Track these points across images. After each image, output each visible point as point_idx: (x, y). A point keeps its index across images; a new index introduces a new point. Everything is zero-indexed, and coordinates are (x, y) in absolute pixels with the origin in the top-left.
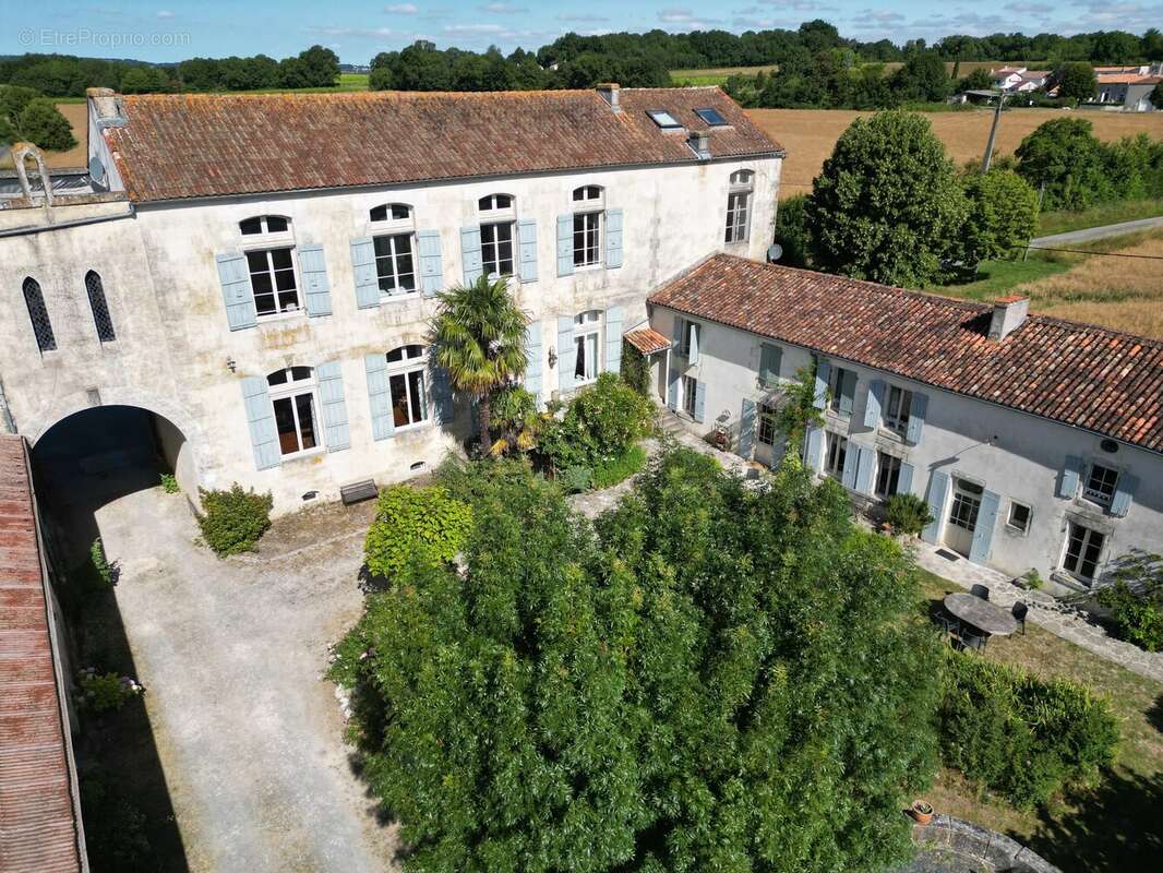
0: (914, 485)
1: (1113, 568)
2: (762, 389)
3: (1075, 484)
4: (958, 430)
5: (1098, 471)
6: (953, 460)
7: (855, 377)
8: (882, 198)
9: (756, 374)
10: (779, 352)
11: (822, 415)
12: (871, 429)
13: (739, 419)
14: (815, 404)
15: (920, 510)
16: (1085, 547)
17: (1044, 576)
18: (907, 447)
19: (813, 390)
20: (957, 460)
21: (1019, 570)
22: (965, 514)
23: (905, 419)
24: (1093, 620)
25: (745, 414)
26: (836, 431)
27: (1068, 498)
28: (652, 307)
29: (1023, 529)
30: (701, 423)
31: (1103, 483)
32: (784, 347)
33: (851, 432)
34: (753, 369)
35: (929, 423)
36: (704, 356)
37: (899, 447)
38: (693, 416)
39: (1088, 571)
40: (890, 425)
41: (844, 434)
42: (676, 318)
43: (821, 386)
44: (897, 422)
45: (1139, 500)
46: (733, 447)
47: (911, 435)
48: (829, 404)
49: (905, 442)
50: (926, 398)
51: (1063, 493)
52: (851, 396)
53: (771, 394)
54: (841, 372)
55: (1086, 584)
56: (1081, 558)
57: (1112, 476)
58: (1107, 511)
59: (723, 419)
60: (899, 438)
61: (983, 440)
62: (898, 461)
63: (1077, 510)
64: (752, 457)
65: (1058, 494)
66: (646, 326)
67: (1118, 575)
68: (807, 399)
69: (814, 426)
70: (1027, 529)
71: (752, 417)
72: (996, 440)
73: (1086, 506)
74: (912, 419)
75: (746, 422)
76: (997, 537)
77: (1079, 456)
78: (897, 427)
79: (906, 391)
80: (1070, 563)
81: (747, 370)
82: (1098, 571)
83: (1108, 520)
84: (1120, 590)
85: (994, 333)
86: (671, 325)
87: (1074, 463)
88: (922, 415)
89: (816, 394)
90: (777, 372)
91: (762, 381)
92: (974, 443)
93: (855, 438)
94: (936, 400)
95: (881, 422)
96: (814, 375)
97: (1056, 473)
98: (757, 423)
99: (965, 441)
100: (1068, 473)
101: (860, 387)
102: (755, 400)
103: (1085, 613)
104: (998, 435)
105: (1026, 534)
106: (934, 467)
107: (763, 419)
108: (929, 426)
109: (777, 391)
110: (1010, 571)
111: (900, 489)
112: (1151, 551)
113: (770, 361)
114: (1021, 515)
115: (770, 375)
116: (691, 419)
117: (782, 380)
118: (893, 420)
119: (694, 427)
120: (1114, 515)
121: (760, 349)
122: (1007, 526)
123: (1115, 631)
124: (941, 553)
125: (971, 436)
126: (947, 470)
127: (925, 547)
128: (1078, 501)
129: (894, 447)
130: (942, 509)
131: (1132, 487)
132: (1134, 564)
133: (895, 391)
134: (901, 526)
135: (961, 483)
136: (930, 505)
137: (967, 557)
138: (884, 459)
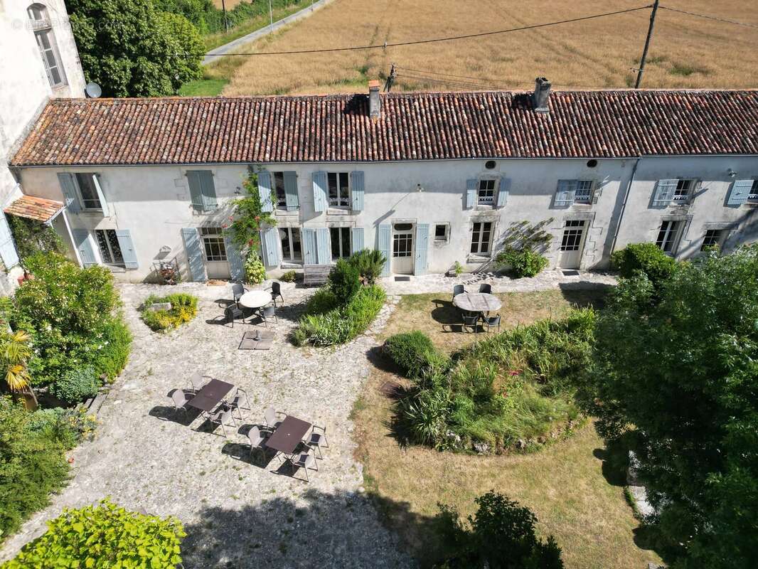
0: (364, 242)
1: (502, 240)
2: (200, 214)
3: (473, 195)
4: (391, 190)
5: (483, 184)
6: (391, 212)
7: (294, 176)
8: (120, 36)
9: (190, 202)
10: (210, 175)
11: (272, 217)
12: (321, 213)
13: (182, 249)
14: (264, 209)
15: (376, 257)
16: (482, 232)
17: (463, 263)
18: (354, 217)
19: (258, 198)
20: (394, 211)
21: (447, 267)
22: (404, 247)
23: (345, 195)
24: (500, 274)
25: (187, 244)
26: (288, 225)
27: (471, 208)
28: (17, 170)
29: (446, 240)
30: (136, 269)
31: (487, 190)
32: (213, 169)
33: (302, 221)
34: (183, 199)
35: (370, 192)
36: (115, 204)
37: (347, 218)
38: (124, 267)
39: (485, 248)
40: (334, 204)
41: (296, 225)
42: (58, 174)
43: (264, 193)
44: (339, 200)
45: (512, 193)
46: (182, 277)
47: (355, 206)
48: (275, 206)
49: (351, 212)
50: (362, 174)
51: (468, 206)
52: (295, 192)
53: (211, 216)
54: (279, 175)
55: (487, 256)
56: (480, 243)
57: (492, 183)
58: (495, 206)
59: (161, 256)
60: (346, 212)
61: (410, 191)
62: (346, 231)
63: (477, 213)
64: (207, 277)
65: (465, 208)
66: (18, 194)
67: (506, 242)
68: (253, 208)
69: (266, 229)
70: (448, 239)
71: (196, 243)
72: (418, 187)
73: (482, 209)
74: (354, 195)
75: (190, 251)
76: (431, 251)
77: (474, 178)
78: (339, 204)
79: (340, 174)
80: (474, 249)
81: (177, 202)
82: (493, 246)
83: (496, 212)
84: (508, 250)
85: (374, 112)
86: (55, 184)
87: (470, 184)
88: (360, 187)
89: (261, 201)
90: (212, 194)
91: (198, 208)
92: (403, 195)
93: (308, 225)
94: (371, 172)
95: (327, 204)
96: (256, 184)
97: (461, 195)
98: (202, 246)
100: (469, 192)
101: (301, 183)
102: (195, 226)
103: (491, 274)
104: (420, 183)
105: (448, 242)
106: (377, 224)
107: (206, 240)
108: (369, 195)
109: (217, 211)
110: (441, 270)
111: (355, 248)
112: (522, 221)
113: (201, 187)
114: (441, 231)
115: (205, 199)
116: (122, 270)
117: (220, 201)
118: (334, 200)
119: (128, 275)
120: (500, 207)
121: (186, 178)
122: (435, 242)
123: (514, 274)
124: (397, 279)
125: (402, 191)
126: (389, 221)
127: (387, 281)
128: (477, 207)
129: (343, 219)
130: (388, 249)
131: (507, 185)
132: (513, 232)
133: (332, 176)
134: (370, 275)
135: (399, 227)
136: (381, 249)
137: (412, 274)
138: (334, 231)
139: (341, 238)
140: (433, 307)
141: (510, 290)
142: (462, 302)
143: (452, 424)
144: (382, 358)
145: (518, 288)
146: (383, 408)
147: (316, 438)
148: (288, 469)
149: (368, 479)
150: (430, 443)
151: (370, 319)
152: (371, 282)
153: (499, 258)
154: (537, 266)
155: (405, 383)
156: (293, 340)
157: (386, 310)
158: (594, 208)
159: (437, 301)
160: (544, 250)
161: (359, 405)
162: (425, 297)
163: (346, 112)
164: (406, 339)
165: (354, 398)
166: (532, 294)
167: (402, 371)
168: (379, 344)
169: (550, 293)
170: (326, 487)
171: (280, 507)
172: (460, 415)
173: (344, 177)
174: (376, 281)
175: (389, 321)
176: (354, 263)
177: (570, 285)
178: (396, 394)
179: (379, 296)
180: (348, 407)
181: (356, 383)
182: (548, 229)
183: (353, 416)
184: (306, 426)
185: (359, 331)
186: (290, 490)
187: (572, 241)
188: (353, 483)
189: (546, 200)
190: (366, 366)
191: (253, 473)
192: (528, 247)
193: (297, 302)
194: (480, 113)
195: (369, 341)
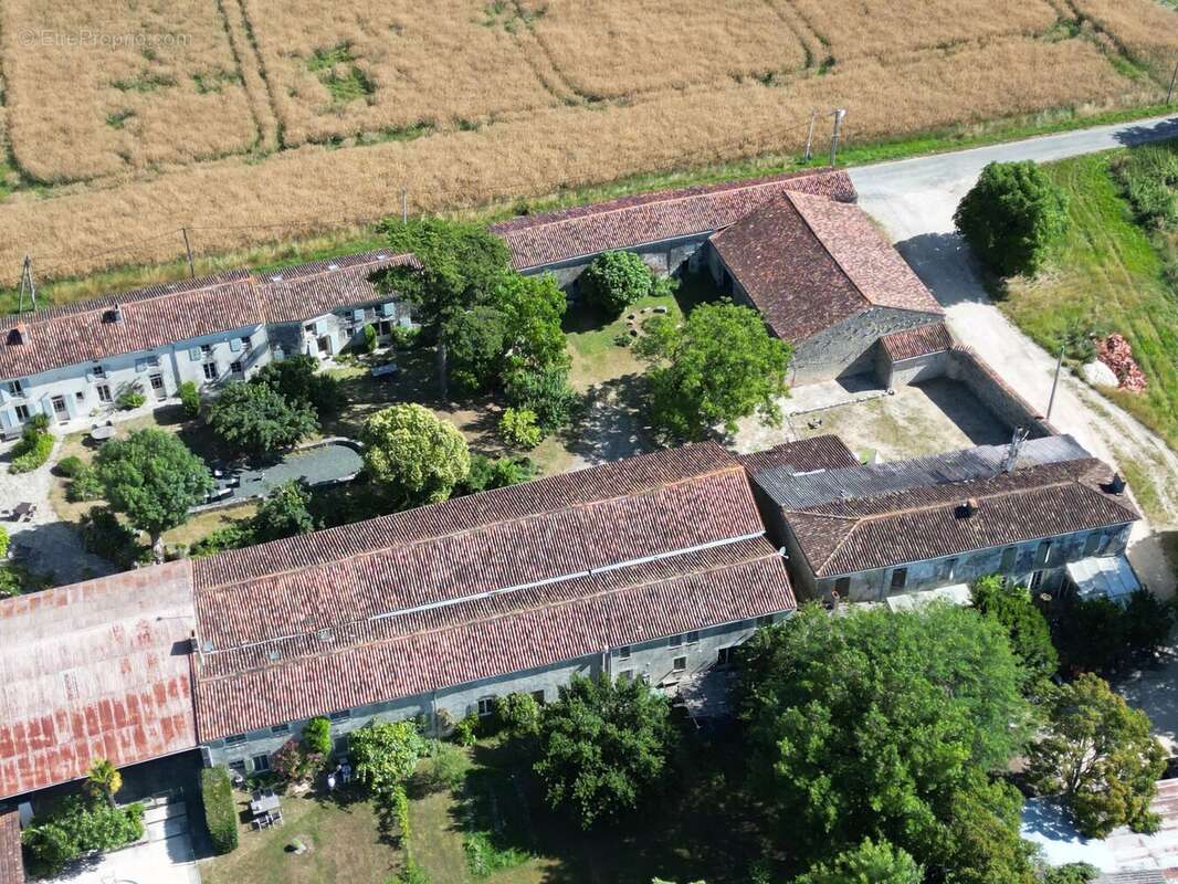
0: (36, 409)
1: (116, 392)
3: (91, 376)
4: (45, 383)
5: (95, 369)
12: (8, 402)
15: (45, 416)
16: (104, 392)
17: (97, 407)
18: (27, 400)
20: (49, 392)
21: (89, 412)
22: (60, 407)
23: (20, 390)
24: (120, 410)
29: (84, 398)
31: (98, 371)
35: (33, 386)
37: (23, 401)
39: (108, 397)
40: (14, 396)
44: (17, 393)
45: (112, 370)
47: (27, 395)
49: (24, 396)
50: (26, 380)
51: (91, 380)
55: (111, 401)
56: (104, 395)
57: (100, 368)
58: (106, 378)
60: (22, 398)
61: (54, 381)
62: (24, 407)
63: (97, 383)
65: (89, 382)
67: (119, 392)
72: (60, 379)
73: (99, 380)
74: (25, 390)
76: (76, 406)
77: (88, 369)
78: (17, 395)
79: (15, 382)
80: (102, 399)
82: (112, 396)
83: (108, 380)
84: (121, 396)
87: (88, 371)
88: (28, 386)
92: (52, 384)
94: (31, 378)
95: (10, 397)
97: (85, 376)
99: (47, 386)
100: (88, 375)
103: (116, 409)
106: (41, 400)
108: (33, 388)
110: (86, 413)
111: (32, 414)
112: (123, 381)
114: (79, 395)
118: (14, 394)
120: (109, 377)
122: (78, 401)
123: (129, 408)
124: (62, 424)
125: (50, 382)
126: (48, 397)
127: (56, 428)
128: (95, 380)
129: (20, 402)
130: (51, 410)
131: (108, 368)
132: (122, 386)
133: (10, 384)
134: (44, 427)
135: (54, 398)
136: (48, 412)
137: (69, 419)
138: (18, 409)
139: (22, 412)
140: (82, 438)
141: (126, 419)
142: (96, 435)
143: (89, 491)
144: (58, 471)
145: (131, 417)
146: (62, 492)
147: (35, 508)
148: (27, 520)
149: (59, 517)
150: (81, 500)
151: (48, 453)
152: (46, 431)
153: (118, 402)
154: (141, 401)
155: (70, 480)
156: (11, 472)
157: (57, 446)
158: (160, 368)
159: (85, 435)
160: (142, 392)
161: (51, 493)
162: (77, 434)
163: (8, 344)
164: (66, 460)
165: (47, 491)
166: (138, 418)
167: (68, 475)
168: (55, 465)
169: (147, 417)
170: (42, 522)
171: (25, 532)
172: (92, 488)
173: (17, 383)
174: (48, 429)
175: (59, 452)
176: (33, 423)
177: (162, 408)
178: (67, 485)
179: (51, 439)
180: (46, 496)
181: (48, 485)
182: (140, 382)
183: (49, 498)
184: (29, 504)
185: (44, 460)
186: (29, 527)
187: (157, 382)
188: (53, 519)
189: (134, 369)
190: (51, 477)
191: (13, 524)
192: (132, 393)
193: (5, 452)
194: (85, 329)
195: (50, 464)
